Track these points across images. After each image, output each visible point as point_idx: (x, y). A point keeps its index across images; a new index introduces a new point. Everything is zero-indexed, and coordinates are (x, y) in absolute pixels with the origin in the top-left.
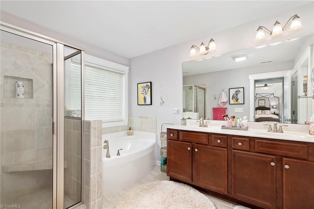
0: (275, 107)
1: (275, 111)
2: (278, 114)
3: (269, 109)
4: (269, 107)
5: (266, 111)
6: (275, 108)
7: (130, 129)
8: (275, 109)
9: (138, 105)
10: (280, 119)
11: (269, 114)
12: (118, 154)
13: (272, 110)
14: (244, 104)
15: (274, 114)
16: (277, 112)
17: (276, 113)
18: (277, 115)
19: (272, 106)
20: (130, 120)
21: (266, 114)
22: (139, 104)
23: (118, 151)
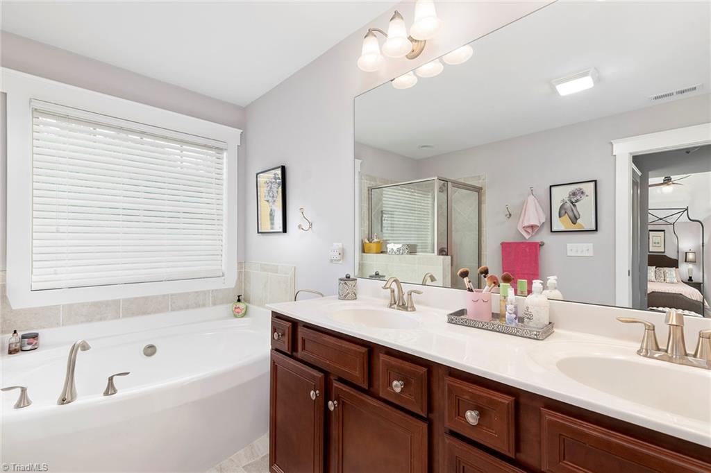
0: (691, 256)
1: (692, 270)
2: (700, 284)
3: (674, 263)
4: (675, 258)
5: (667, 269)
6: (691, 262)
7: (239, 300)
8: (691, 266)
9: (258, 232)
10: (706, 304)
11: (675, 281)
12: (110, 389)
13: (685, 269)
14: (596, 230)
15: (689, 281)
16: (697, 277)
17: (695, 280)
18: (698, 286)
19: (682, 252)
20: (243, 276)
21: (668, 280)
22: (260, 231)
23: (111, 379)
